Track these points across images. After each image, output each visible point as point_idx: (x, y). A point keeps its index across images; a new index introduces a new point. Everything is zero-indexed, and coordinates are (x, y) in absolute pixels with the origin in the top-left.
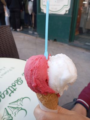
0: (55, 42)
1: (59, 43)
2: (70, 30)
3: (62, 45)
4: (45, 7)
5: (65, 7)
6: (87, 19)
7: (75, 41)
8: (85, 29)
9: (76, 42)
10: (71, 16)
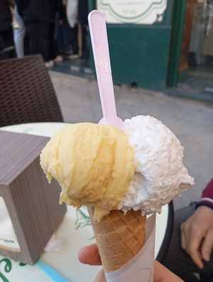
0: (134, 90)
1: (142, 91)
2: (167, 59)
3: (151, 95)
4: (107, 9)
5: (154, 6)
6: (205, 33)
7: (179, 85)
8: (202, 56)
9: (183, 88)
10: (170, 27)
